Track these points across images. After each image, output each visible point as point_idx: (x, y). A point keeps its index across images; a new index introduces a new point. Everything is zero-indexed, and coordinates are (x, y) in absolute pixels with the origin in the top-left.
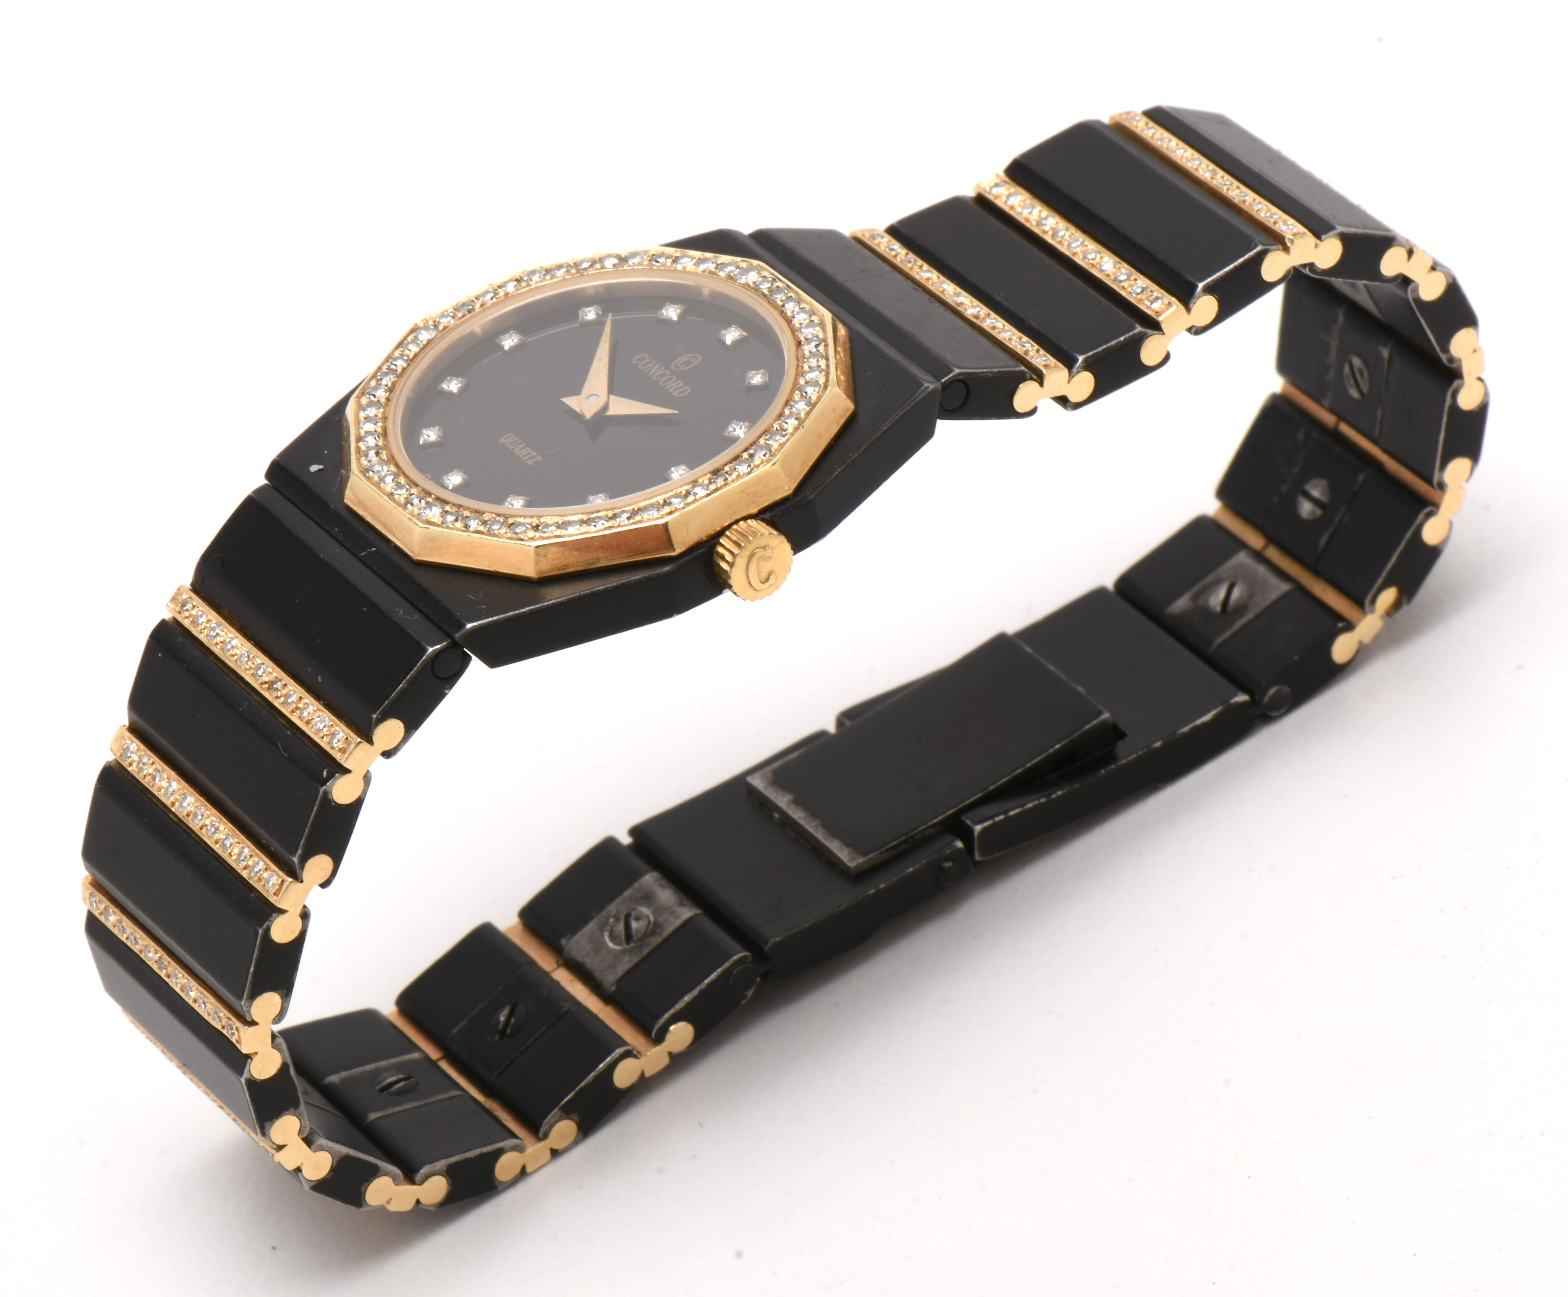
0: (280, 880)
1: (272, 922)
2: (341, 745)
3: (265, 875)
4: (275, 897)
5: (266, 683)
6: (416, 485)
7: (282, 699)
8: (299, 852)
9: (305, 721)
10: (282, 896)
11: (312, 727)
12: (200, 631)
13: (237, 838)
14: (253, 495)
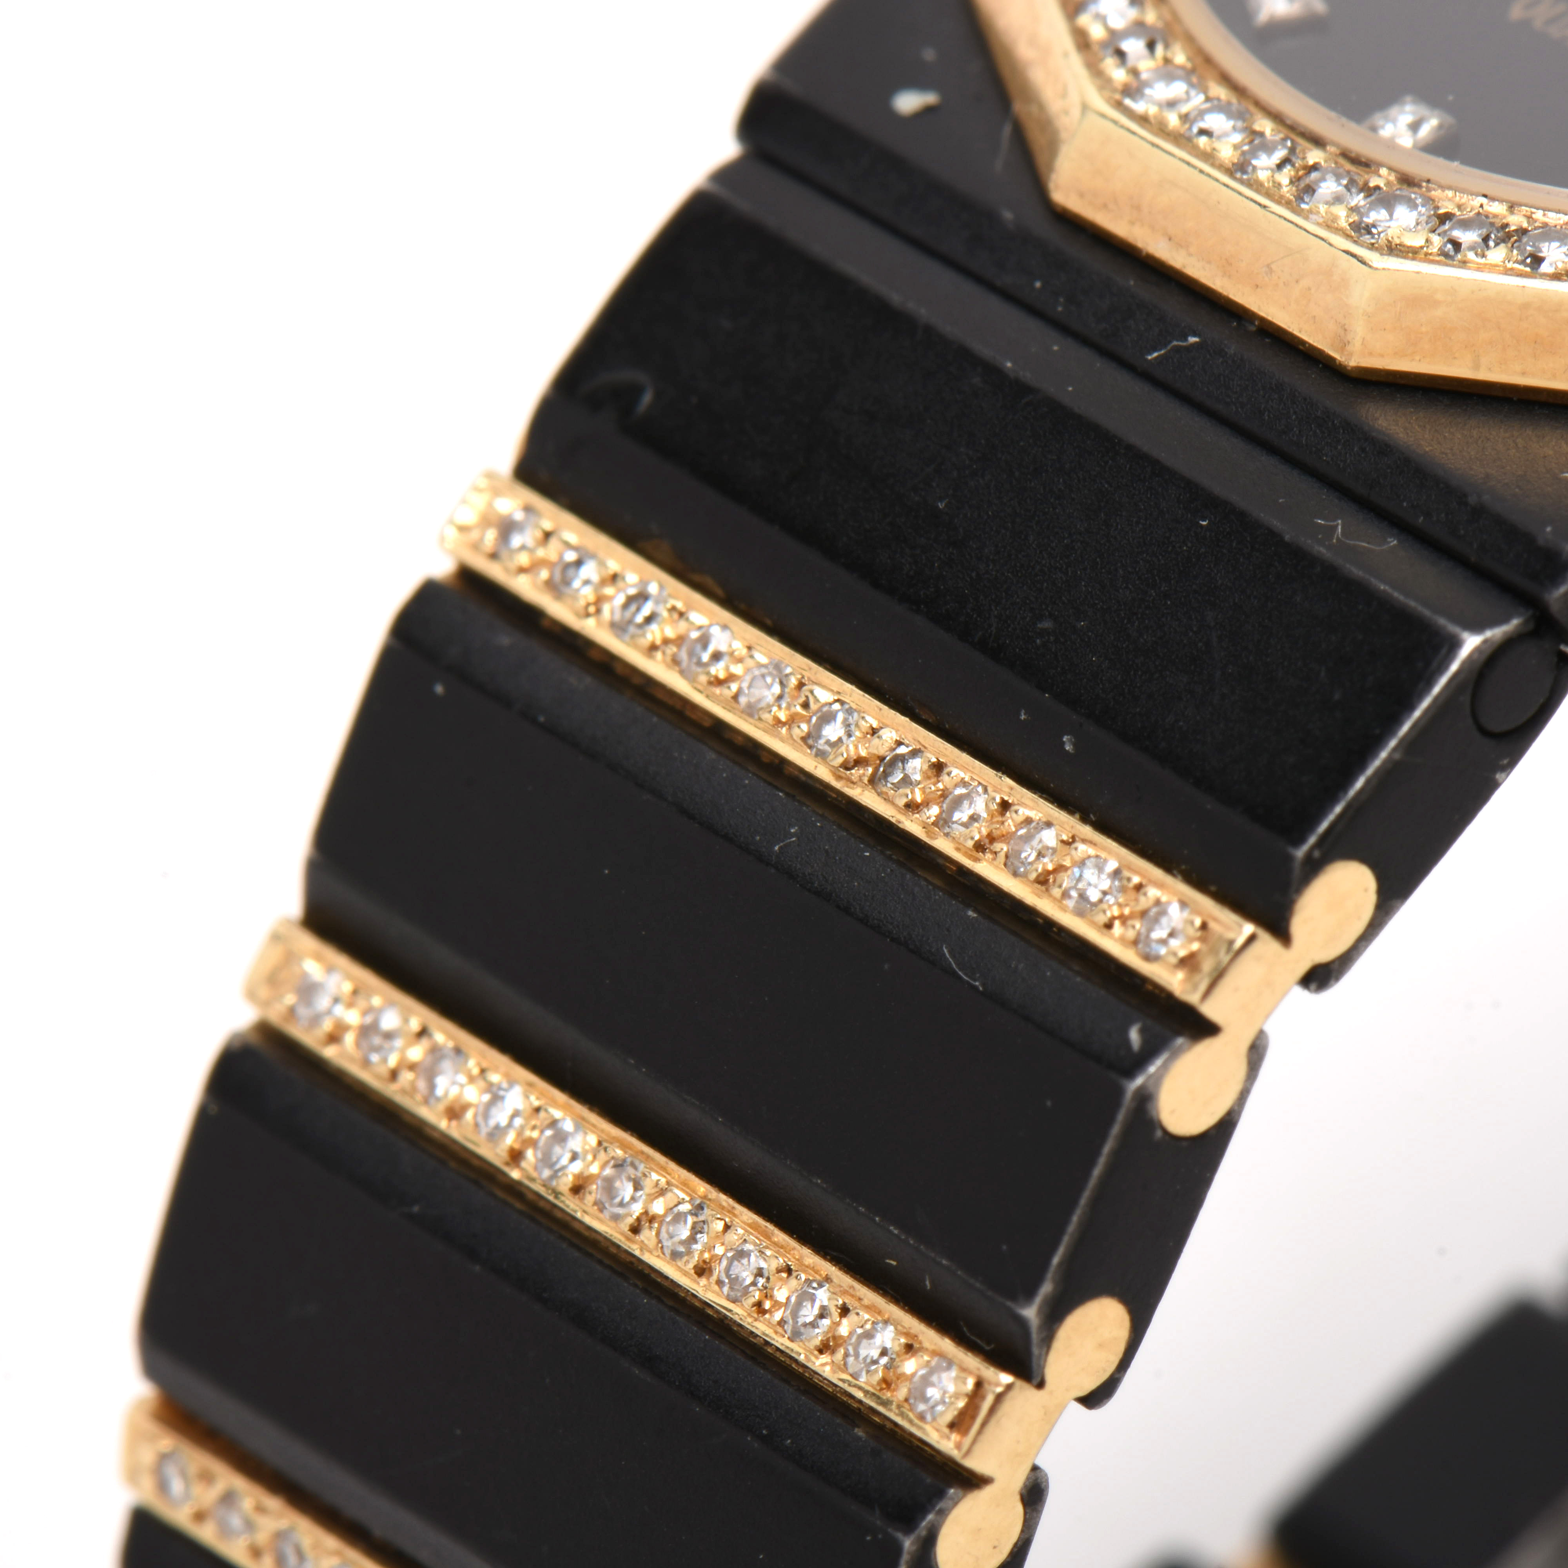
0: (970, 1383)
1: (943, 1514)
2: (1180, 947)
3: (910, 1366)
4: (955, 1437)
5: (859, 762)
6: (1318, 142)
7: (934, 811)
8: (1047, 1288)
9: (1033, 876)
10: (980, 1432)
11: (1066, 895)
12: (582, 611)
13: (783, 1256)
14: (715, 189)
